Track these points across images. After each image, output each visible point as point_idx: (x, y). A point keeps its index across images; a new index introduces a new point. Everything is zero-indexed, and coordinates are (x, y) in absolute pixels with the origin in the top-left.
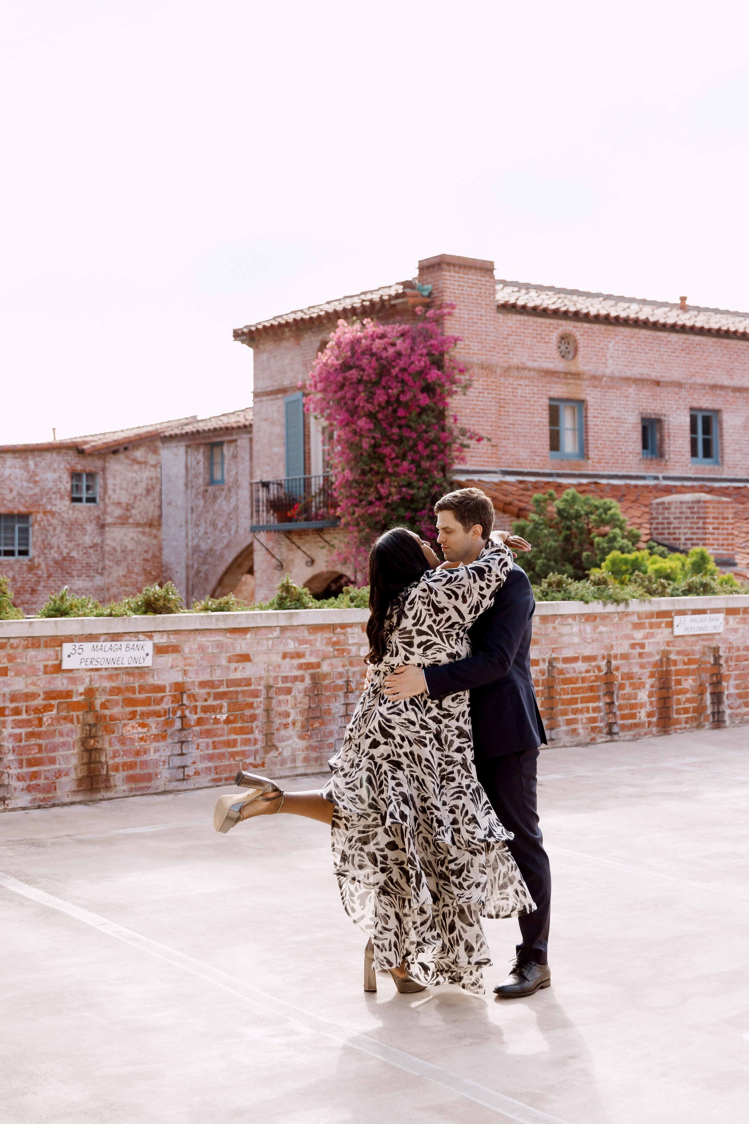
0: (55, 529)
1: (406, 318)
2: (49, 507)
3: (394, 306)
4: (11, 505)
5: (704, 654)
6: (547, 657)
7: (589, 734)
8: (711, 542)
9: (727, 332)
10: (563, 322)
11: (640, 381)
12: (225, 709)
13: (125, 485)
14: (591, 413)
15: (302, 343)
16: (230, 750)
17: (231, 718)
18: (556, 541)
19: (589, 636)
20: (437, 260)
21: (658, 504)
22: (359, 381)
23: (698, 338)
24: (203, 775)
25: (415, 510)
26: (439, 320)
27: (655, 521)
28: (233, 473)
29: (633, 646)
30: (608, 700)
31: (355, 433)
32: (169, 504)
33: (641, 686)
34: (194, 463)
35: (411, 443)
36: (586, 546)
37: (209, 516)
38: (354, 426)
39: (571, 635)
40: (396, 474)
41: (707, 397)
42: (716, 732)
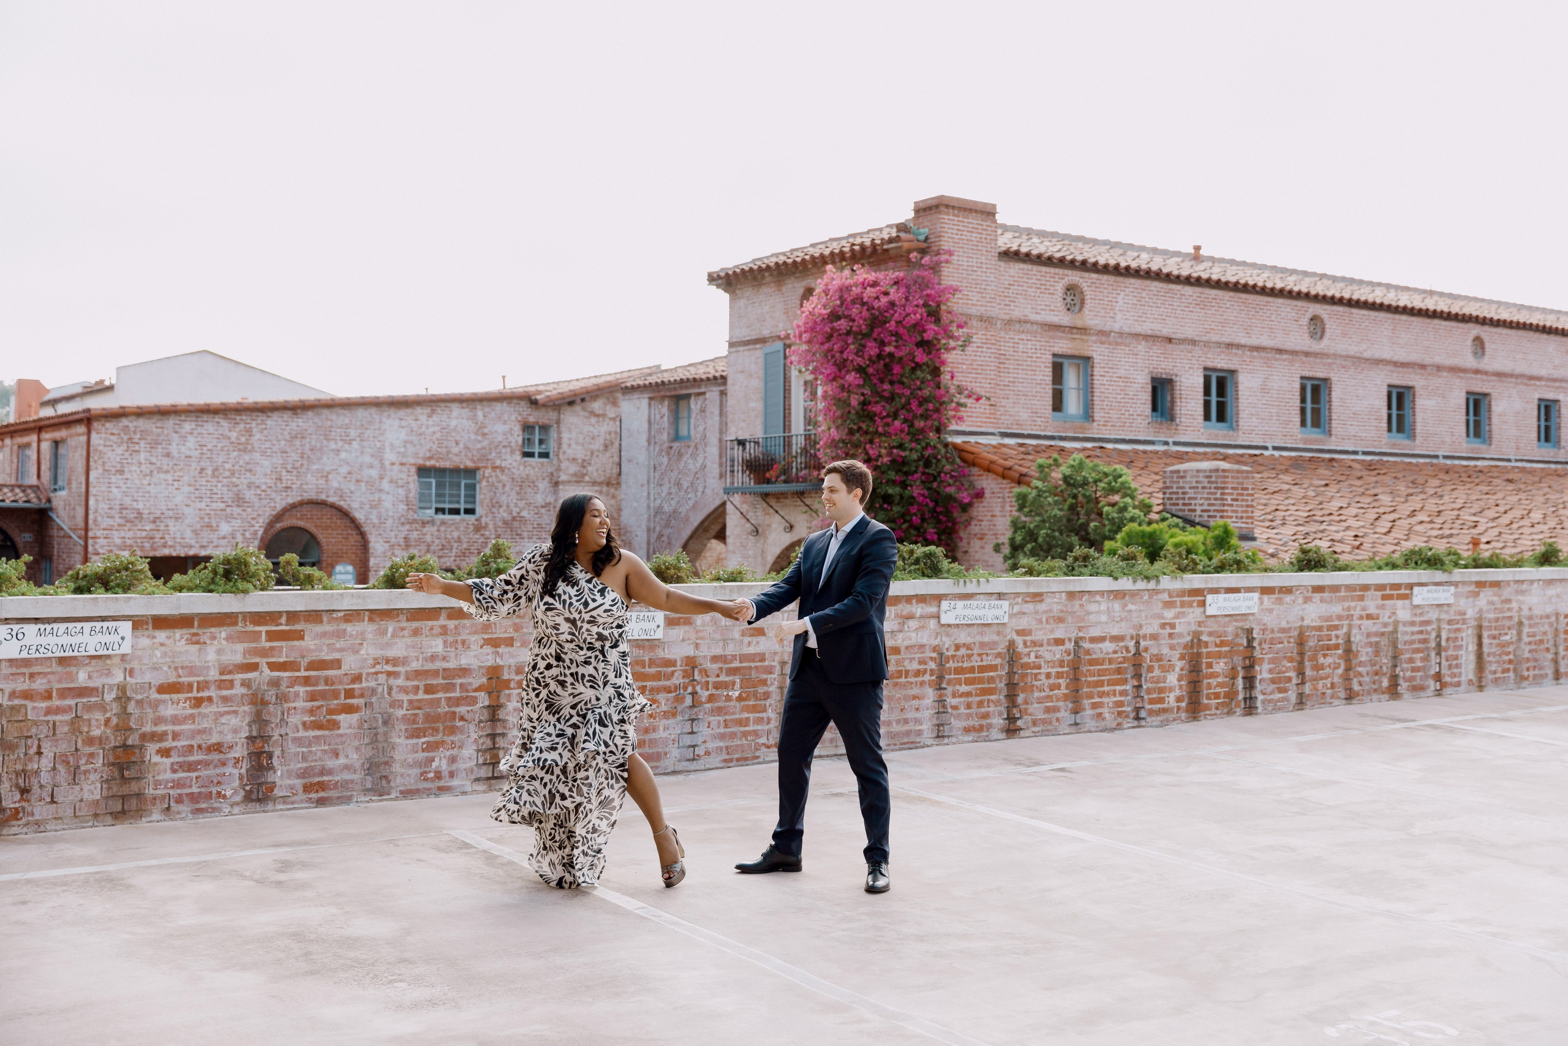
0: (504, 486)
1: (899, 264)
2: (498, 463)
3: (887, 250)
4: (457, 459)
5: (1237, 635)
6: (1073, 636)
7: (1115, 719)
8: (1230, 514)
9: (1246, 285)
10: (1069, 272)
11: (1151, 338)
12: (737, 686)
13: (581, 440)
14: (1097, 371)
15: (784, 289)
16: (742, 729)
17: (744, 695)
18: (1060, 510)
19: (1117, 614)
20: (934, 203)
21: (1172, 472)
22: (848, 333)
23: (1214, 292)
24: (713, 755)
25: (906, 474)
26: (935, 268)
27: (1168, 491)
28: (701, 428)
29: (1163, 626)
30: (1136, 684)
31: (842, 388)
32: (630, 461)
33: (1170, 668)
34: (658, 417)
35: (903, 400)
36: (1093, 516)
37: (674, 475)
38: (841, 381)
39: (1099, 612)
40: (887, 434)
41: (1223, 356)
42: (1248, 718)
